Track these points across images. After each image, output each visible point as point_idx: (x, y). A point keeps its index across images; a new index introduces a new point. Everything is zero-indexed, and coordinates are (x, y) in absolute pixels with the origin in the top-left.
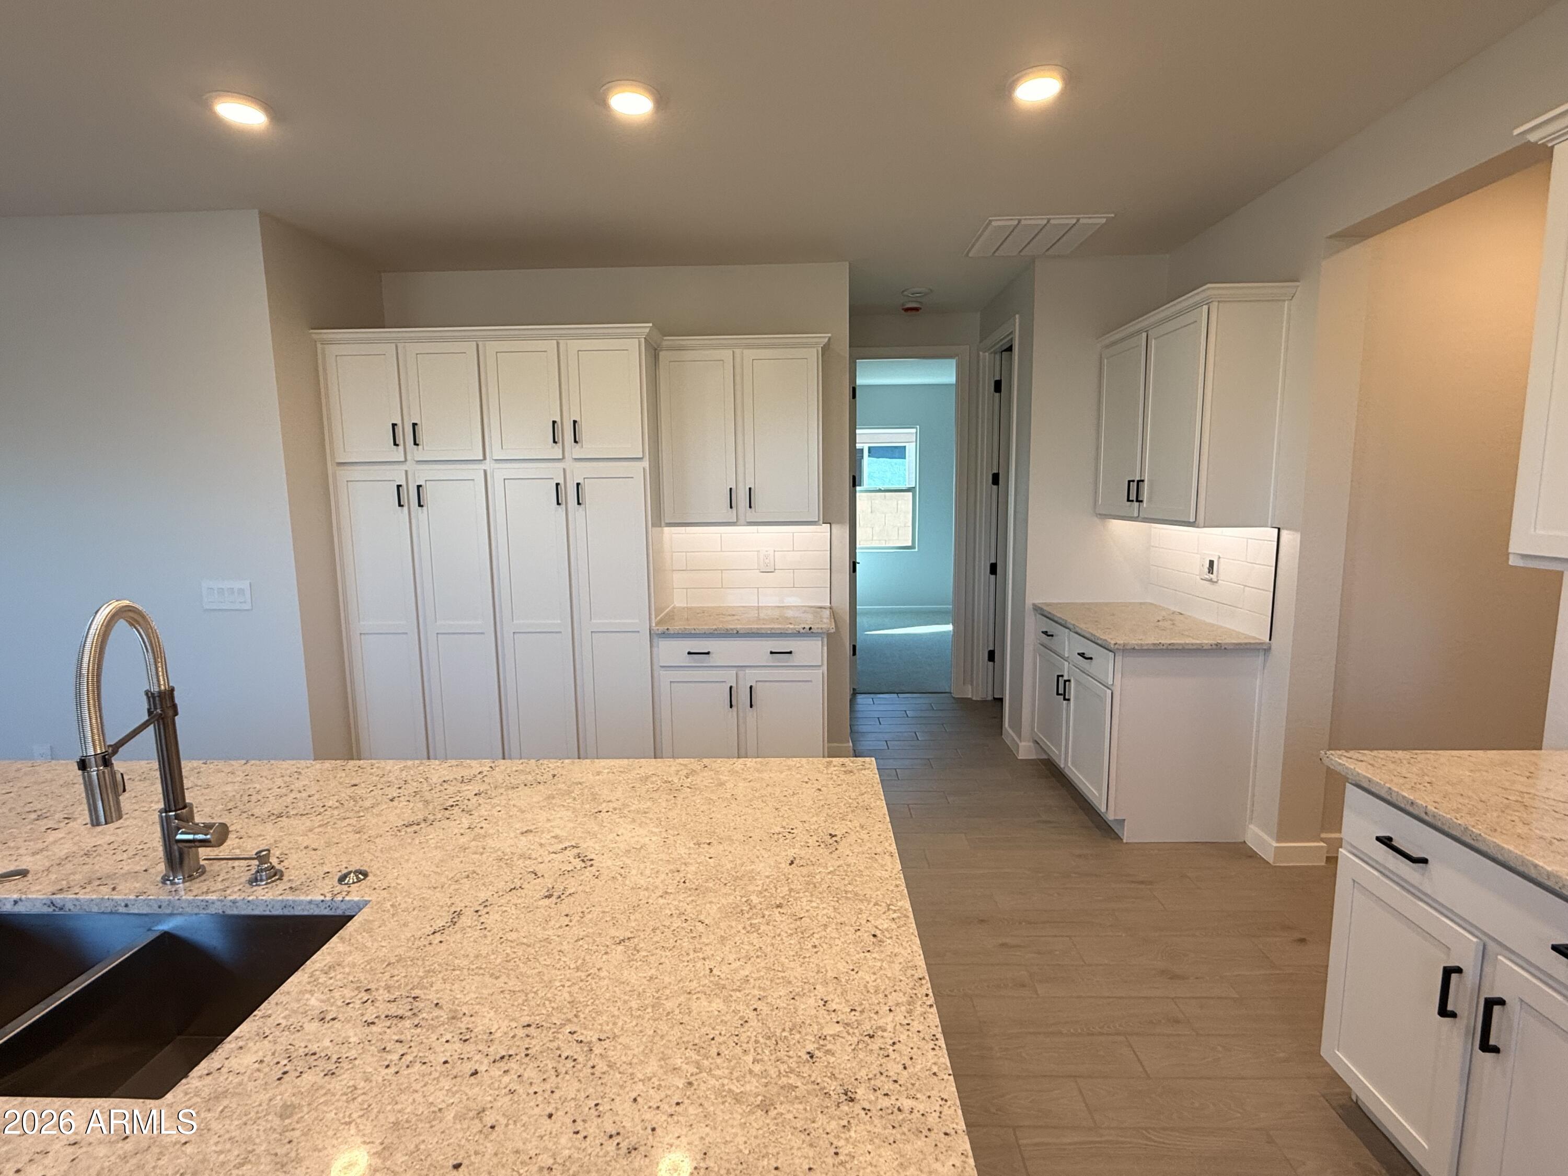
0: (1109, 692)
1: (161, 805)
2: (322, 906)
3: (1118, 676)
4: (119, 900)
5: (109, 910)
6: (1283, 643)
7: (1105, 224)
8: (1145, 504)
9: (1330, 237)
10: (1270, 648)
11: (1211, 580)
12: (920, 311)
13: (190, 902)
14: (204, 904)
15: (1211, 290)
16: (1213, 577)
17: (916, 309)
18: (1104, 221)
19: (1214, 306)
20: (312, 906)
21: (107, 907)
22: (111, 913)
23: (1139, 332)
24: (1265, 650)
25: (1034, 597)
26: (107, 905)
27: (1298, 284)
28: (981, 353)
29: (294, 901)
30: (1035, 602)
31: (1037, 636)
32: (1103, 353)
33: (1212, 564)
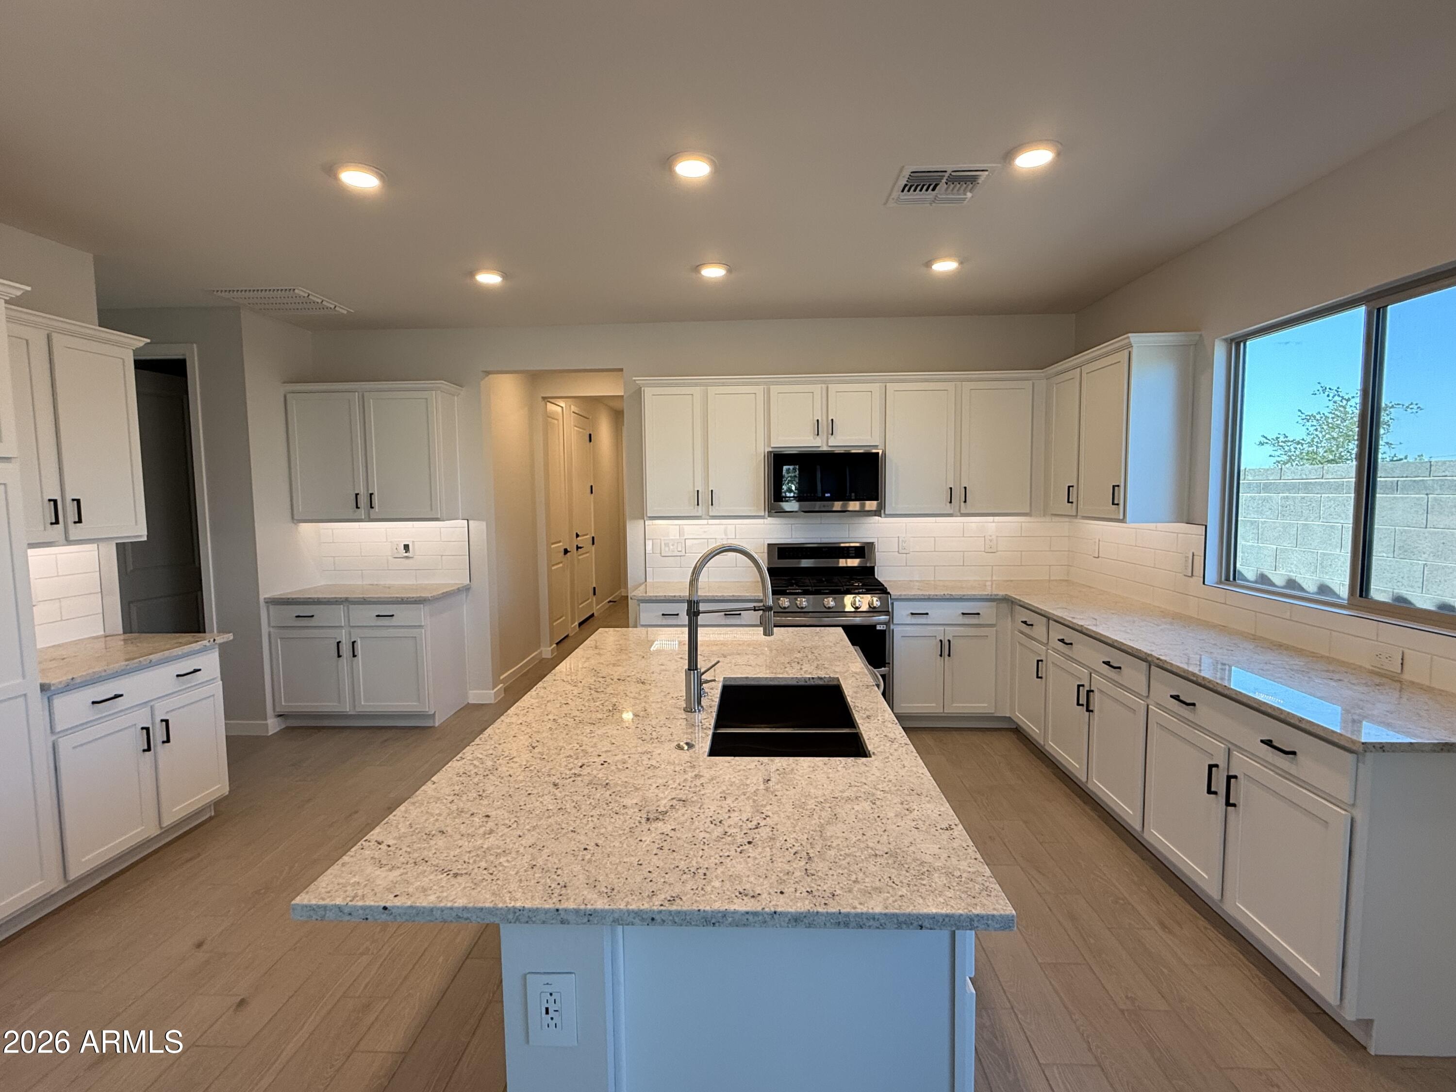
0: (423, 631)
3: (429, 619)
6: (481, 583)
8: (376, 510)
9: (485, 372)
10: (470, 588)
11: (407, 557)
15: (440, 384)
16: (410, 554)
19: (438, 392)
23: (351, 391)
24: (467, 589)
27: (460, 388)
30: (266, 596)
31: (272, 624)
32: (288, 396)
33: (406, 547)
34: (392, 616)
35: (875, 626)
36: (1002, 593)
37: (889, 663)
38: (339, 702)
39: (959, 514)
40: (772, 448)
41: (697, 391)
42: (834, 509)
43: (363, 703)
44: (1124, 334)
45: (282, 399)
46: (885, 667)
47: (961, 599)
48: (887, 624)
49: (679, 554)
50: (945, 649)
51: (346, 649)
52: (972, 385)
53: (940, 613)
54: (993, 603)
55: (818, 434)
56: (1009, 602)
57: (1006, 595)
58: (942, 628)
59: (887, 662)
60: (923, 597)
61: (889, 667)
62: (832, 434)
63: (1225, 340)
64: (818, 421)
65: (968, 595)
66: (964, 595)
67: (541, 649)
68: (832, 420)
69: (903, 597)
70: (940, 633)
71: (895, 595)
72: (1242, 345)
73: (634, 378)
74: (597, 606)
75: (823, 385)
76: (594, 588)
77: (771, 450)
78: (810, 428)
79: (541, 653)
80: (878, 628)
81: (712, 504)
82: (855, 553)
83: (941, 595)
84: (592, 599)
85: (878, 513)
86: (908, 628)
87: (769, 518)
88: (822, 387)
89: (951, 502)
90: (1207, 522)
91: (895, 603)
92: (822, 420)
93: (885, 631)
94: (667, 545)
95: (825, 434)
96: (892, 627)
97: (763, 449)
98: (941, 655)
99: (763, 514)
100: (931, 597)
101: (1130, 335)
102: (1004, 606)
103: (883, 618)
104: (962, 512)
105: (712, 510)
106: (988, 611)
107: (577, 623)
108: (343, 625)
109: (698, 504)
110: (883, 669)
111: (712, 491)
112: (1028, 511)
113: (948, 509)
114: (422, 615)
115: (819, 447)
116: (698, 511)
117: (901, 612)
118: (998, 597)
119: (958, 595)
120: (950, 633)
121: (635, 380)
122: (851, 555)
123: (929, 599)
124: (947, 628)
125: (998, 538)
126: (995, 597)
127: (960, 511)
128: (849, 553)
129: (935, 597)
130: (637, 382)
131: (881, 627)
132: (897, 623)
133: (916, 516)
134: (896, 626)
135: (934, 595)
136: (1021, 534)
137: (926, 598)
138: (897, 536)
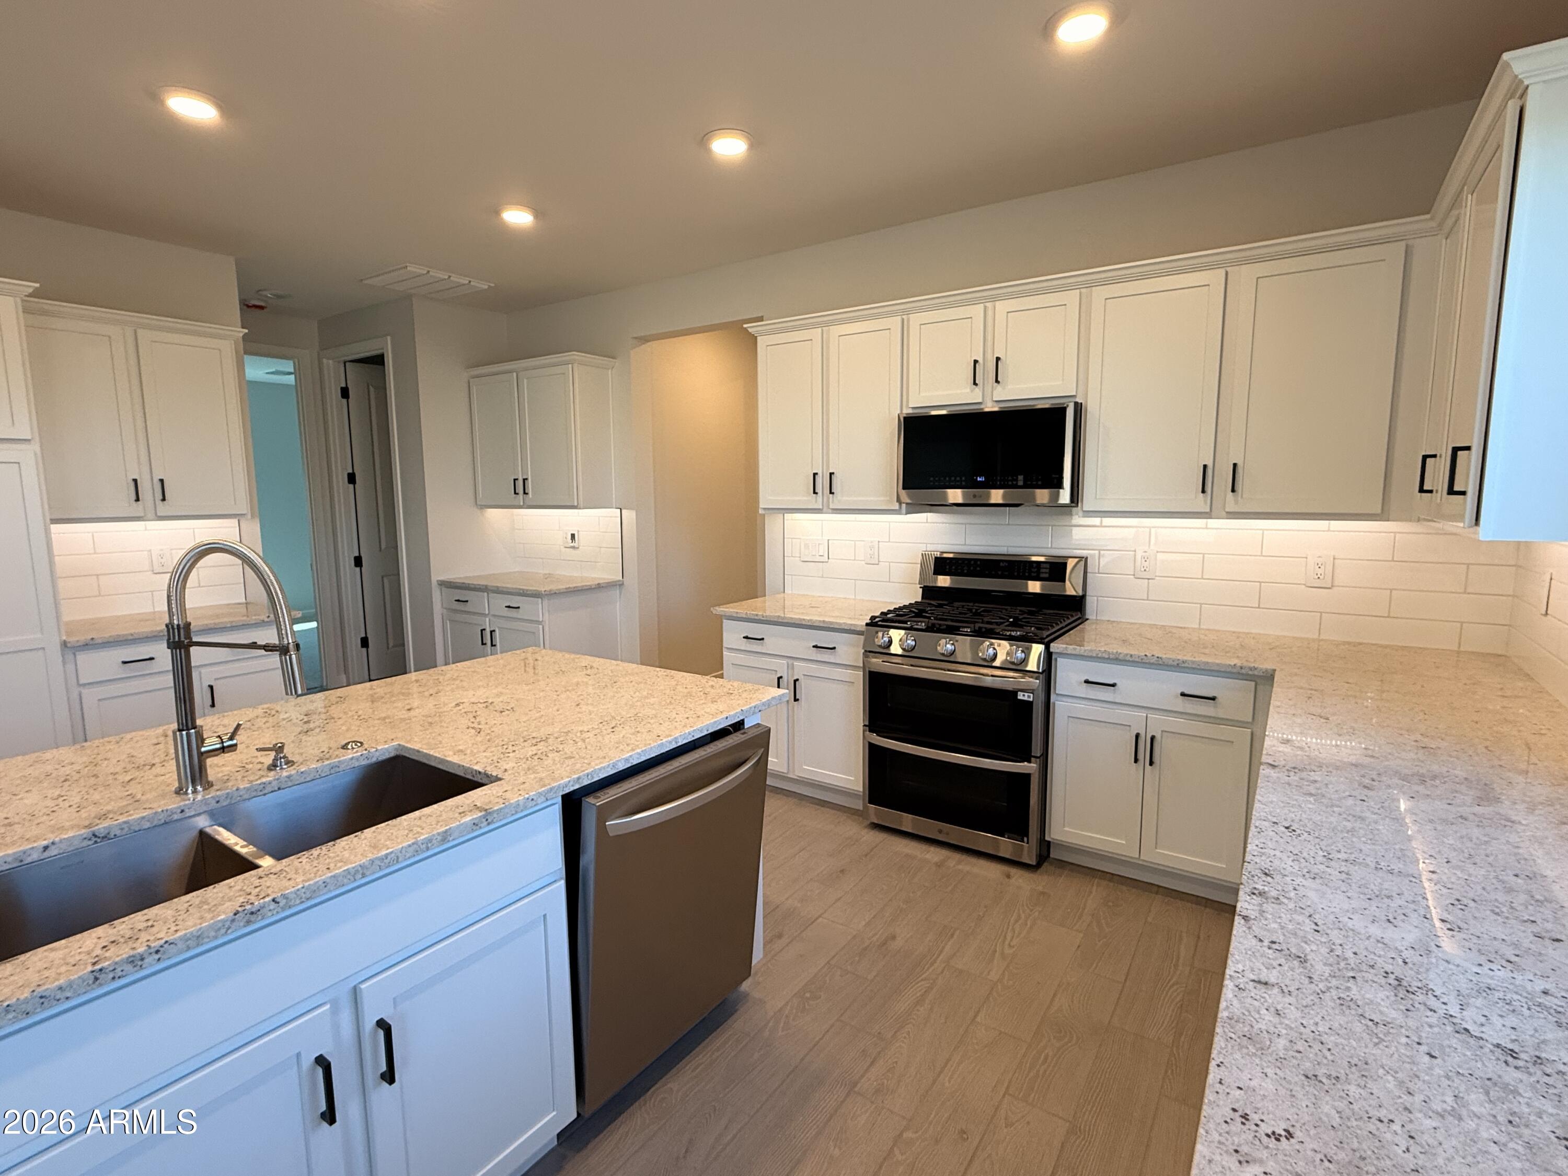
0: (541, 627)
1: (175, 726)
2: (362, 758)
3: (547, 615)
4: (175, 808)
5: (163, 821)
6: (632, 581)
7: (485, 290)
8: (530, 495)
9: (636, 338)
10: (623, 584)
11: (573, 547)
12: (265, 310)
13: (248, 789)
14: (262, 786)
15: (575, 355)
16: (576, 545)
17: (261, 308)
18: (486, 287)
19: (576, 365)
20: (353, 761)
21: (160, 820)
22: (166, 823)
23: (510, 372)
24: (619, 585)
25: (438, 575)
26: (160, 817)
27: (614, 360)
28: (325, 361)
29: (339, 762)
30: (439, 579)
31: (444, 606)
32: (471, 380)
33: (573, 536)
34: (520, 608)
35: (1012, 693)
39: (1224, 515)
40: (910, 409)
41: (816, 331)
42: (993, 501)
45: (466, 385)
46: (1029, 762)
47: (1178, 667)
48: (1041, 694)
49: (822, 559)
50: (1144, 750)
54: (1246, 683)
55: (975, 384)
58: (1139, 713)
59: (1033, 753)
60: (1109, 656)
61: (1036, 763)
62: (995, 380)
64: (975, 360)
65: (1195, 662)
66: (1187, 662)
68: (999, 358)
70: (1136, 721)
75: (990, 304)
77: (907, 412)
78: (964, 374)
80: (1021, 696)
81: (831, 493)
82: (1050, 573)
83: (1139, 656)
86: (1081, 705)
88: (986, 306)
89: (1204, 491)
92: (982, 358)
93: (1035, 704)
94: (806, 546)
95: (985, 381)
96: (1049, 700)
97: (895, 411)
98: (1136, 761)
99: (896, 507)
100: (1121, 657)
103: (1030, 681)
104: (1233, 510)
105: (832, 500)
106: (1234, 697)
108: (487, 613)
109: (816, 493)
110: (1027, 763)
111: (831, 473)
112: (1375, 510)
113: (1200, 503)
114: (540, 609)
115: (980, 403)
116: (815, 502)
117: (1071, 677)
118: (1256, 673)
119: (1176, 660)
120: (1157, 725)
122: (1042, 575)
123: (1117, 660)
124: (1149, 715)
125: (1336, 561)
126: (1250, 673)
127: (1224, 509)
128: (1038, 572)
129: (1128, 658)
130: (750, 330)
131: (1029, 697)
132: (1061, 693)
133: (1132, 515)
134: (1059, 698)
135: (1127, 655)
136: (1393, 557)
137: (1111, 656)
138: (1133, 549)
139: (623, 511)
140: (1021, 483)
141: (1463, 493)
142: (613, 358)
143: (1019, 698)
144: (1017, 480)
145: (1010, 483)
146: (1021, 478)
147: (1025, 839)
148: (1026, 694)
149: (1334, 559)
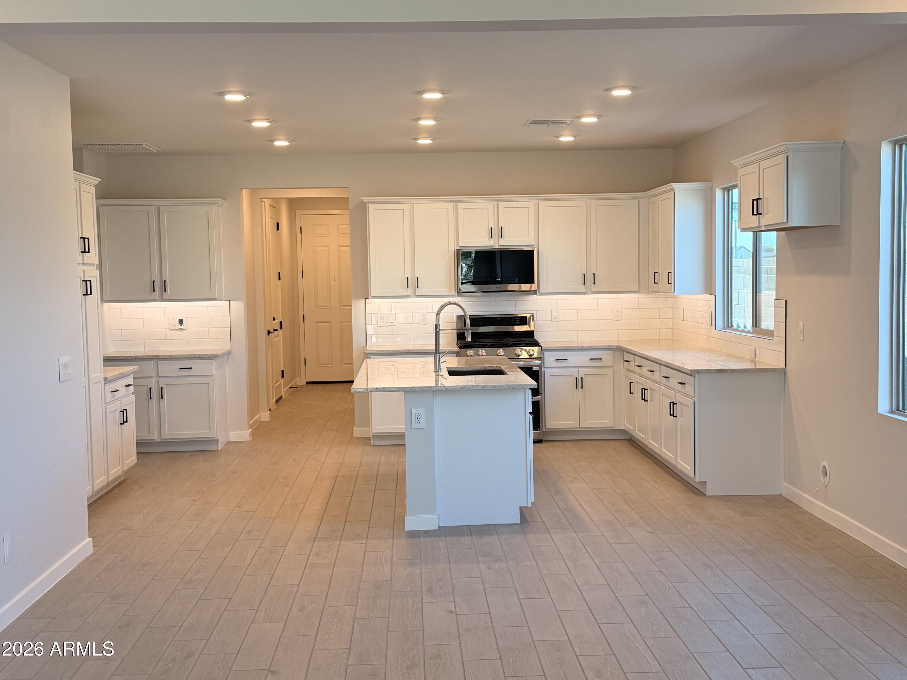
0: (213, 379)
3: (216, 371)
10: (231, 352)
11: (181, 329)
15: (219, 200)
16: (183, 327)
19: (216, 206)
33: (181, 322)
34: (191, 368)
35: (532, 368)
36: (615, 344)
37: (542, 393)
38: (149, 432)
39: (591, 293)
40: (460, 247)
41: (406, 207)
42: (504, 290)
43: (167, 433)
44: (669, 183)
45: (97, 211)
47: (589, 349)
48: (539, 366)
49: (391, 324)
50: (579, 383)
51: (155, 393)
52: (599, 203)
53: (574, 359)
54: (609, 352)
55: (492, 238)
56: (620, 350)
57: (619, 346)
58: (577, 369)
59: (540, 392)
60: (563, 348)
61: (541, 396)
62: (502, 237)
63: (722, 188)
64: (491, 228)
65: (593, 346)
66: (591, 347)
67: (260, 413)
68: (502, 227)
69: (550, 349)
70: (575, 373)
71: (545, 347)
72: (730, 191)
73: (362, 198)
74: (284, 388)
75: (495, 203)
76: (283, 371)
77: (459, 248)
78: (486, 233)
79: (260, 417)
80: (534, 369)
81: (418, 287)
82: (520, 322)
83: (576, 347)
84: (281, 382)
85: (535, 292)
86: (554, 369)
87: (458, 297)
88: (494, 204)
89: (584, 284)
90: (715, 293)
91: (545, 353)
92: (494, 227)
93: (538, 371)
94: (381, 318)
95: (497, 237)
96: (543, 369)
97: (453, 248)
98: (577, 388)
99: (454, 294)
100: (569, 348)
101: (672, 184)
102: (618, 354)
103: (538, 362)
104: (592, 291)
105: (418, 291)
106: (607, 357)
107: (274, 400)
108: (153, 376)
109: (408, 287)
110: (538, 397)
111: (418, 277)
112: (637, 290)
113: (582, 289)
114: (212, 367)
115: (493, 246)
116: (407, 292)
117: (550, 359)
118: (613, 347)
119: (587, 347)
120: (582, 372)
121: (362, 199)
122: (517, 323)
124: (581, 369)
125: (622, 310)
126: (612, 348)
127: (591, 290)
128: (515, 322)
129: (572, 348)
130: (363, 200)
131: (537, 368)
132: (547, 366)
133: (561, 294)
134: (546, 368)
135: (571, 347)
136: (639, 307)
137: (566, 348)
138: (550, 309)
139: (231, 302)
140: (517, 282)
141: (671, 284)
142: (224, 199)
143: (533, 370)
144: (515, 280)
145: (512, 282)
146: (517, 279)
147: (539, 429)
148: (536, 368)
149: (621, 309)
